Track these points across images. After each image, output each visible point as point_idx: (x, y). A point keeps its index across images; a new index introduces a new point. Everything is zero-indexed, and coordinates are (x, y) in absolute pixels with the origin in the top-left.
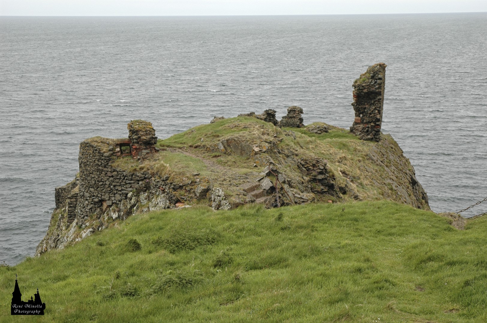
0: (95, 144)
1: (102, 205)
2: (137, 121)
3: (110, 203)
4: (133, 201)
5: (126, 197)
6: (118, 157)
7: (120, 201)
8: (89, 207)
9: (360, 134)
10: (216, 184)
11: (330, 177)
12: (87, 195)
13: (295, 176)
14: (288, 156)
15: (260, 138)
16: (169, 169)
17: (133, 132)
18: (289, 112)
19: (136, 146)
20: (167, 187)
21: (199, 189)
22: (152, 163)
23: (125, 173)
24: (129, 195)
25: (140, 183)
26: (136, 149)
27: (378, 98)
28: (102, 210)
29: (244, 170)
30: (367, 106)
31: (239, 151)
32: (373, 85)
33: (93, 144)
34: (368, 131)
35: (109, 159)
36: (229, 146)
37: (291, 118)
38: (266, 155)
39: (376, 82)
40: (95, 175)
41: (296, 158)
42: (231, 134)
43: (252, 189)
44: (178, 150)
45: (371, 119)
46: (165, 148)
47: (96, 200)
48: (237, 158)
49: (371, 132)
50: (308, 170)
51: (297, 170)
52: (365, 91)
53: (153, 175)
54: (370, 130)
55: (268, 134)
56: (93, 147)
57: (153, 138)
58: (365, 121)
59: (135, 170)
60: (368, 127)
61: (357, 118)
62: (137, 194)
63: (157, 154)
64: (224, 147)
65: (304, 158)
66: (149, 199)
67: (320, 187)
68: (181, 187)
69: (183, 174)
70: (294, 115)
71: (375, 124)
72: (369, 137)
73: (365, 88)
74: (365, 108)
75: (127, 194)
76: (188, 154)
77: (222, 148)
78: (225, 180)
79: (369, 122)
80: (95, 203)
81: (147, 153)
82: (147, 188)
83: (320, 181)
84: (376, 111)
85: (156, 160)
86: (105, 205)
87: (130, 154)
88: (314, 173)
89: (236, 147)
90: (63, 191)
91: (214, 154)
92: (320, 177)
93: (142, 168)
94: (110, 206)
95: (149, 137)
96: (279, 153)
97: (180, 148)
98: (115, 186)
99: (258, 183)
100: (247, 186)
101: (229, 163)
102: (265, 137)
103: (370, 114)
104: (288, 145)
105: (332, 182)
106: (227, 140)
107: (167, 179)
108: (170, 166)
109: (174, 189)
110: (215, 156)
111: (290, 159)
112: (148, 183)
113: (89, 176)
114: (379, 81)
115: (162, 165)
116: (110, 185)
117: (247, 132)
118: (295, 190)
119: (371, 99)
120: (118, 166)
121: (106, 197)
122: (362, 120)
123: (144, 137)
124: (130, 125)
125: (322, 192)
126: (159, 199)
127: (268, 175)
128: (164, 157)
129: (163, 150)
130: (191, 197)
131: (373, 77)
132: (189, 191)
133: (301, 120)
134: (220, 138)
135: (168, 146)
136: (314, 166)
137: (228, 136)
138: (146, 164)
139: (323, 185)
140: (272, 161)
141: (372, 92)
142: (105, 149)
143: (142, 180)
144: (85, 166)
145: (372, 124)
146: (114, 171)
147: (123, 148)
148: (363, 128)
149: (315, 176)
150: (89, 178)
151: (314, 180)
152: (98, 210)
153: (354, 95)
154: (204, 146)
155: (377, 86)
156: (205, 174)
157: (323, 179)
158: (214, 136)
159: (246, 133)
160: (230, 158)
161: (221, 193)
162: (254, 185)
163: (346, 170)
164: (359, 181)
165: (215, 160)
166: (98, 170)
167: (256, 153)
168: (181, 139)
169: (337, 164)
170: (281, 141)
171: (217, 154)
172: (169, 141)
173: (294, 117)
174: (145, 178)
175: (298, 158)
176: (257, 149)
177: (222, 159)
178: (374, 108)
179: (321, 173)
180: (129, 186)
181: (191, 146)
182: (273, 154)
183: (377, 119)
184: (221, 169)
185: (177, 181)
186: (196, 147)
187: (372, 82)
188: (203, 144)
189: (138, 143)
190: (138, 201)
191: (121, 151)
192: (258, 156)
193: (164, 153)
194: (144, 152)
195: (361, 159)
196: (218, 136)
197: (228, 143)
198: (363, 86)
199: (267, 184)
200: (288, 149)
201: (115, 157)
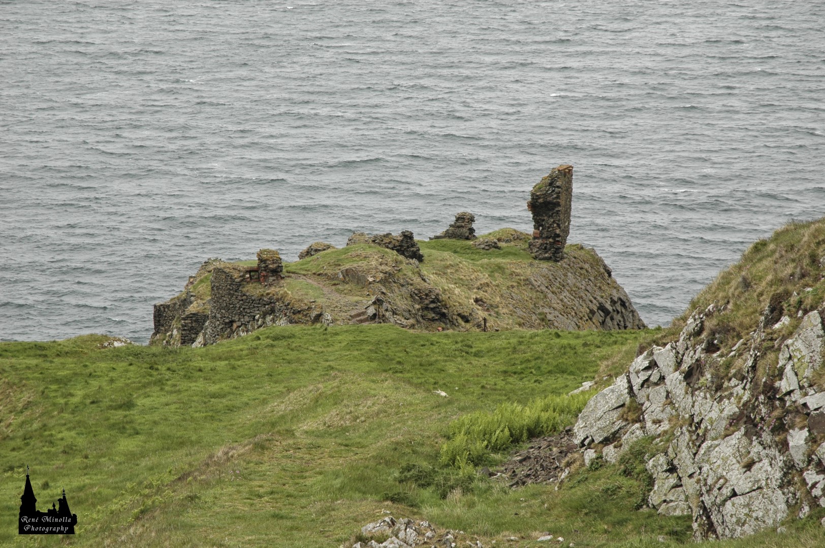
0: (227, 270)
1: (232, 325)
2: (265, 251)
3: (239, 324)
4: (260, 323)
5: (254, 319)
6: (248, 283)
7: (248, 322)
8: (220, 327)
9: (537, 252)
10: (328, 310)
11: (442, 305)
12: (219, 316)
13: (402, 304)
14: (403, 286)
15: (376, 268)
16: (290, 296)
17: (261, 260)
18: (458, 219)
19: (264, 273)
20: (288, 311)
21: (314, 314)
22: (277, 290)
23: (253, 298)
24: (257, 317)
25: (267, 307)
26: (264, 276)
27: (557, 209)
28: (231, 330)
29: (356, 298)
30: (545, 218)
31: (356, 280)
32: (551, 195)
33: (225, 270)
34: (545, 248)
35: (239, 285)
36: (347, 275)
37: (459, 227)
38: (379, 285)
39: (553, 191)
40: (226, 298)
41: (410, 287)
42: (351, 264)
43: (359, 315)
44: (302, 277)
45: (549, 233)
46: (291, 274)
47: (227, 321)
48: (354, 287)
49: (550, 250)
50: (421, 298)
51: (409, 299)
52: (541, 200)
53: (278, 300)
54: (548, 246)
55: (386, 264)
56: (225, 273)
57: (279, 266)
58: (543, 236)
59: (262, 295)
60: (547, 244)
61: (536, 231)
62: (264, 316)
63: (283, 281)
64: (344, 276)
65: (418, 287)
66: (273, 321)
67: (431, 315)
68: (299, 312)
69: (301, 301)
70: (463, 224)
71: (555, 239)
72: (546, 255)
73: (540, 198)
74: (544, 220)
75: (255, 316)
76: (310, 281)
77: (341, 277)
78: (337, 307)
79: (547, 238)
80: (226, 324)
81: (274, 280)
82: (272, 311)
83: (432, 309)
84: (555, 225)
85: (281, 287)
86: (235, 325)
87: (258, 280)
88: (427, 302)
89: (353, 277)
90: (166, 310)
91: (333, 282)
92: (432, 306)
93: (268, 294)
94: (239, 327)
95: (275, 265)
96: (395, 282)
97: (304, 275)
98: (244, 309)
99: (364, 310)
100: (353, 313)
101: (345, 291)
102: (383, 267)
103: (549, 228)
104: (405, 275)
105: (444, 311)
106: (346, 270)
107: (289, 304)
108: (292, 293)
109: (294, 313)
110: (335, 284)
111: (404, 288)
112: (273, 307)
113: (220, 299)
114: (557, 190)
115: (285, 292)
116: (240, 307)
117: (365, 263)
118: (398, 317)
119: (550, 210)
120: (248, 291)
121: (236, 318)
122: (541, 233)
123: (271, 266)
124: (259, 255)
125: (433, 320)
126: (282, 321)
127: (374, 303)
128: (289, 284)
129: (289, 277)
130: (307, 321)
131: (551, 184)
132: (306, 315)
133: (472, 231)
134: (341, 268)
135: (293, 273)
136: (427, 295)
137: (347, 266)
138: (272, 290)
139: (434, 313)
140: (384, 290)
141: (549, 203)
142: (236, 275)
143: (268, 304)
144: (217, 289)
145: (551, 240)
146: (244, 295)
147: (252, 274)
148: (541, 244)
149: (427, 305)
150: (221, 301)
151: (426, 308)
152: (229, 330)
153: (528, 206)
154: (326, 274)
155: (555, 196)
156: (321, 301)
157: (434, 308)
158: (336, 265)
159: (363, 264)
160: (347, 286)
161: (329, 318)
162: (360, 311)
163: (484, 297)
164: (496, 310)
165: (334, 287)
166: (230, 294)
167: (370, 283)
168: (306, 266)
169: (475, 290)
170: (399, 271)
171: (336, 282)
172: (295, 267)
173: (462, 227)
174: (271, 303)
175: (412, 287)
176: (371, 280)
177: (340, 287)
178: (552, 220)
179: (433, 302)
180: (257, 309)
181: (314, 274)
182: (387, 284)
183: (556, 234)
184: (336, 297)
185: (297, 307)
186: (319, 275)
187: (549, 190)
188: (325, 272)
189: (265, 270)
190: (264, 323)
191: (251, 277)
192: (372, 285)
193: (288, 280)
194: (271, 279)
195: (515, 284)
196: (339, 265)
197: (347, 273)
198: (537, 196)
199: (371, 311)
200: (404, 279)
201: (245, 283)
